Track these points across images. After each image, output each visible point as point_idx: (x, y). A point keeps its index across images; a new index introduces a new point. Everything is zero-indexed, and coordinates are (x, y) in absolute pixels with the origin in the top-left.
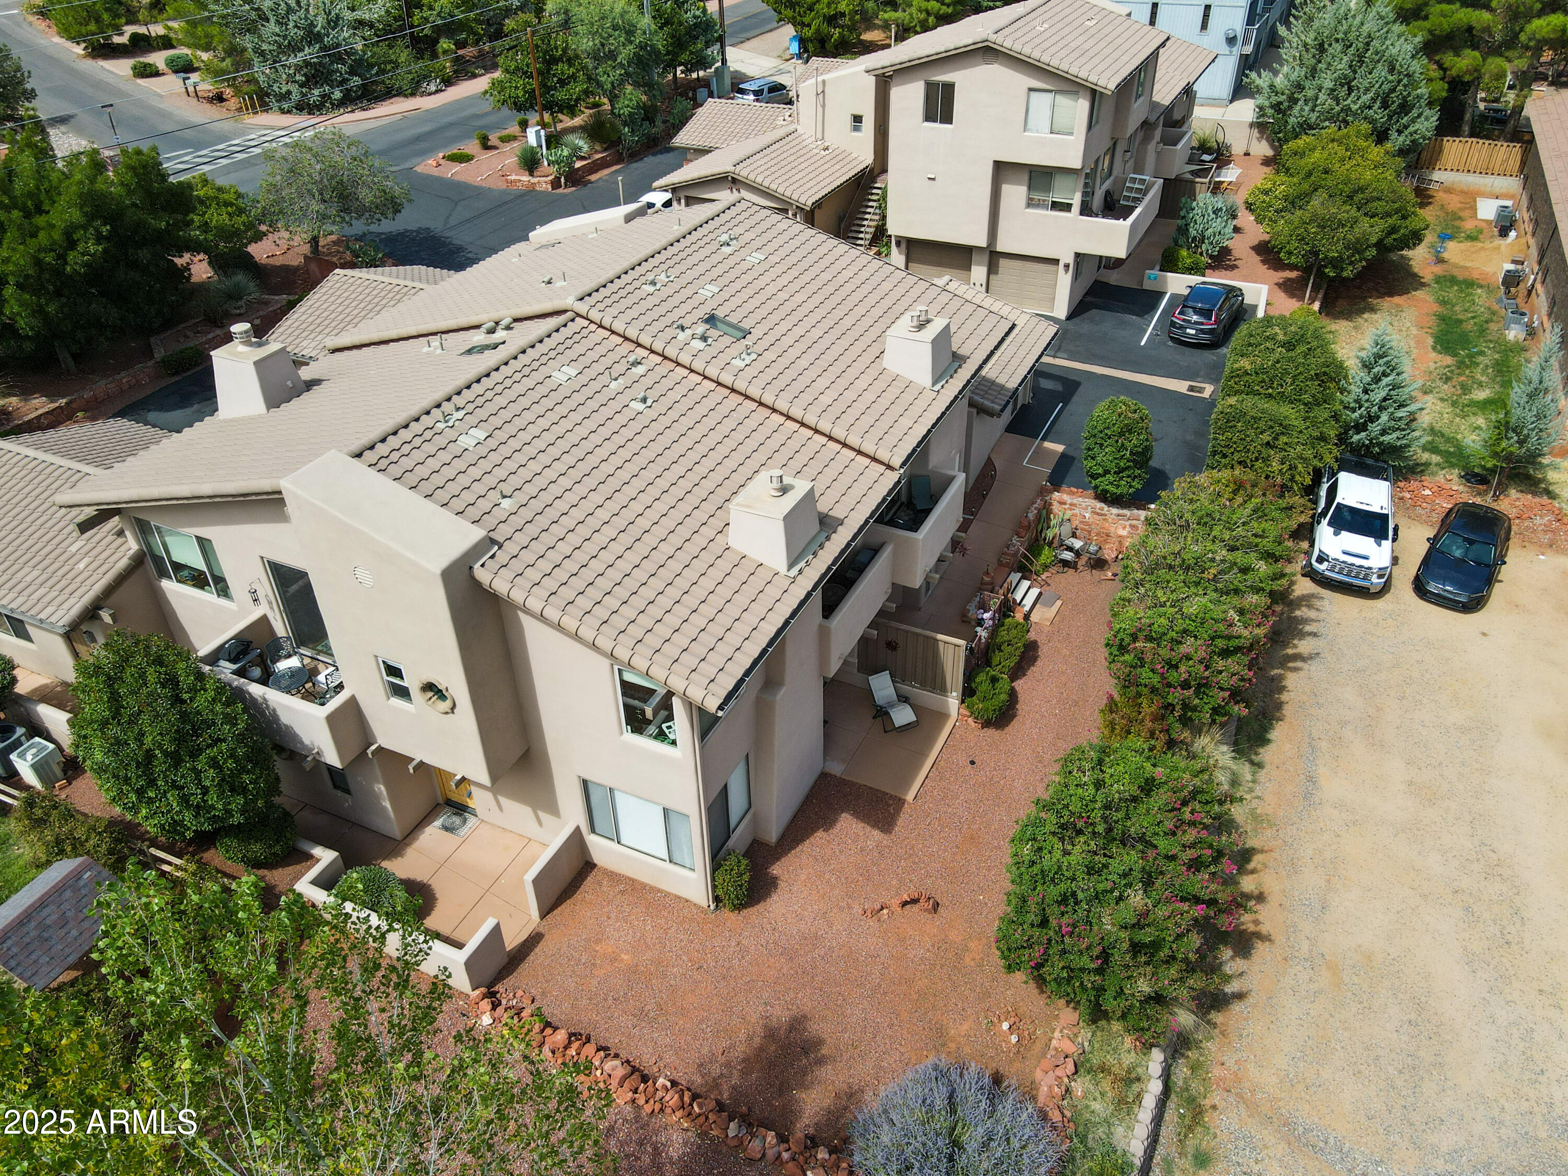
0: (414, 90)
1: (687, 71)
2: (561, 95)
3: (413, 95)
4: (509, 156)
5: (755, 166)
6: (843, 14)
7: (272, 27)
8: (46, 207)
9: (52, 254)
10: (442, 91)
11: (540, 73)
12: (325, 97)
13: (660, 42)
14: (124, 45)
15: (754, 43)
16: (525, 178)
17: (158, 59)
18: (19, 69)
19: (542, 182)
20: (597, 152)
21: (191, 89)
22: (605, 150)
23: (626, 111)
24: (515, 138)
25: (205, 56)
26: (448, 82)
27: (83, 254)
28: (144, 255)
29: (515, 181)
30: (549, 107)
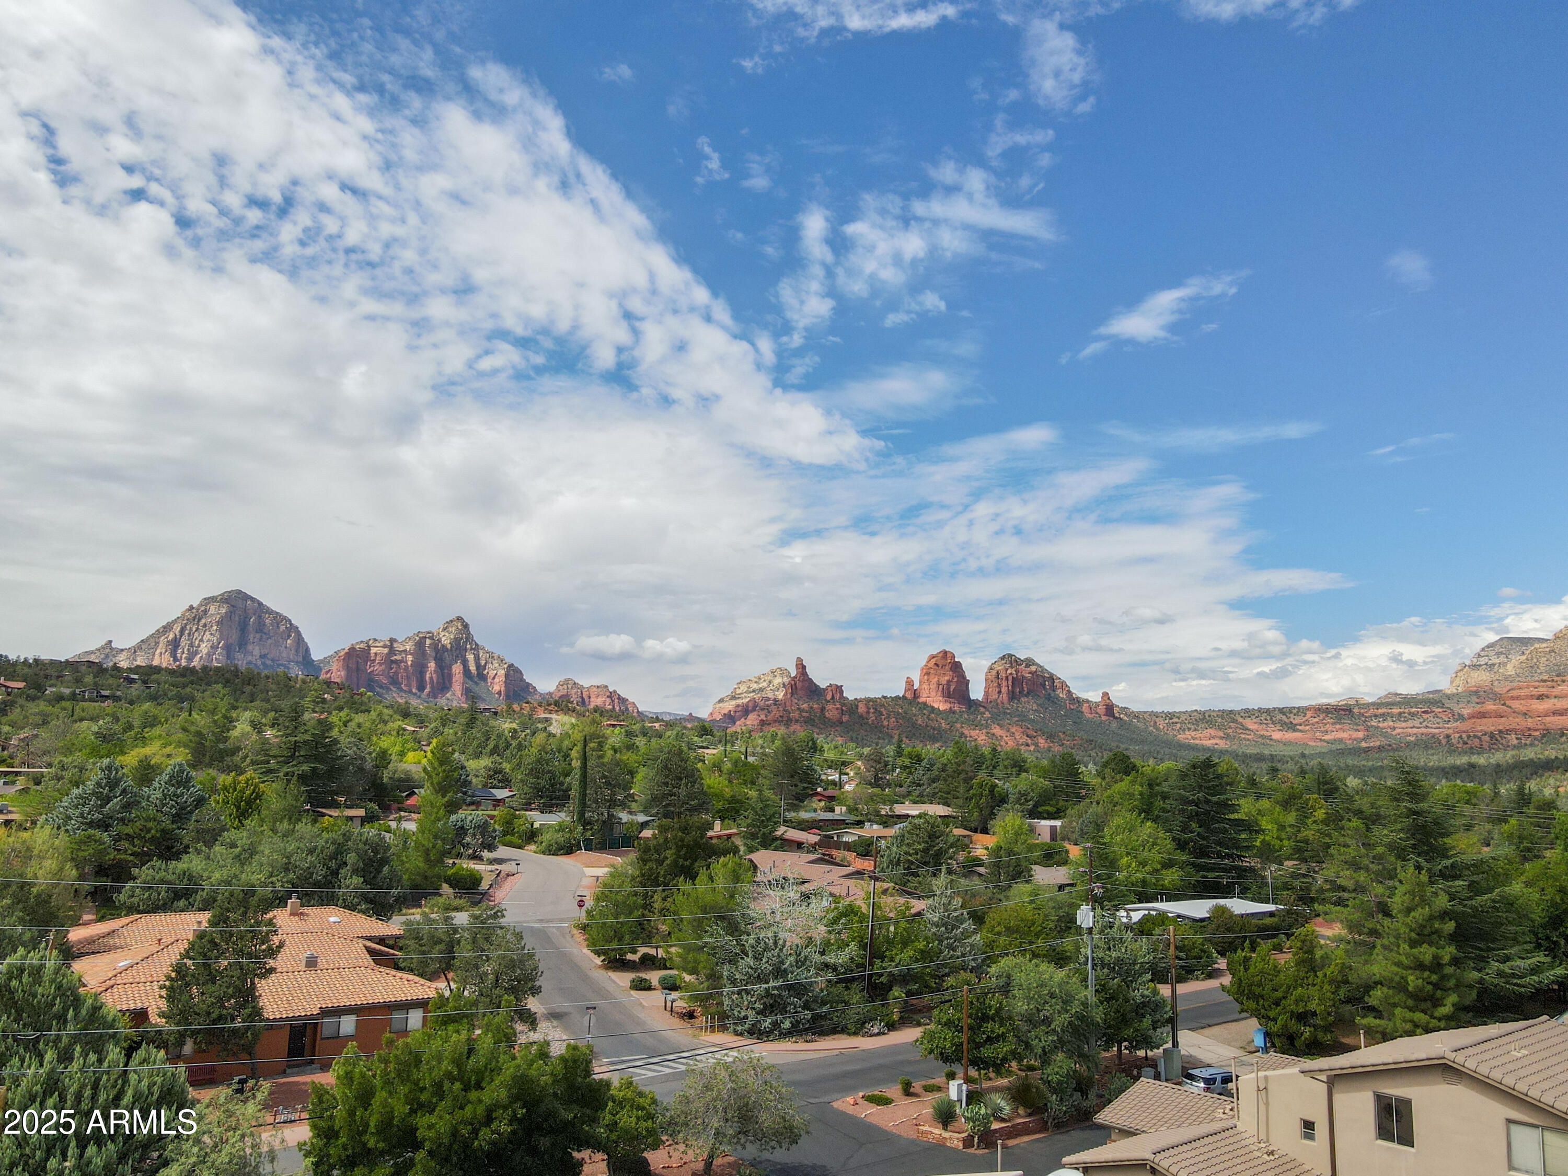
0: (859, 1029)
1: (1132, 1048)
2: (987, 1052)
3: (855, 1034)
4: (925, 1107)
5: (1179, 1158)
6: (1314, 1014)
7: (750, 961)
8: (484, 1084)
9: (469, 1127)
10: (884, 1034)
11: (971, 1028)
12: (775, 1024)
13: (1098, 1015)
14: (634, 961)
15: (1215, 1030)
16: (938, 1131)
17: (654, 977)
18: (536, 968)
19: (954, 1139)
20: (1019, 1115)
21: (669, 1004)
22: (1030, 1115)
23: (1055, 1078)
24: (939, 1089)
25: (688, 978)
26: (892, 1027)
27: (493, 1132)
28: (544, 1142)
29: (927, 1132)
30: (975, 1062)
